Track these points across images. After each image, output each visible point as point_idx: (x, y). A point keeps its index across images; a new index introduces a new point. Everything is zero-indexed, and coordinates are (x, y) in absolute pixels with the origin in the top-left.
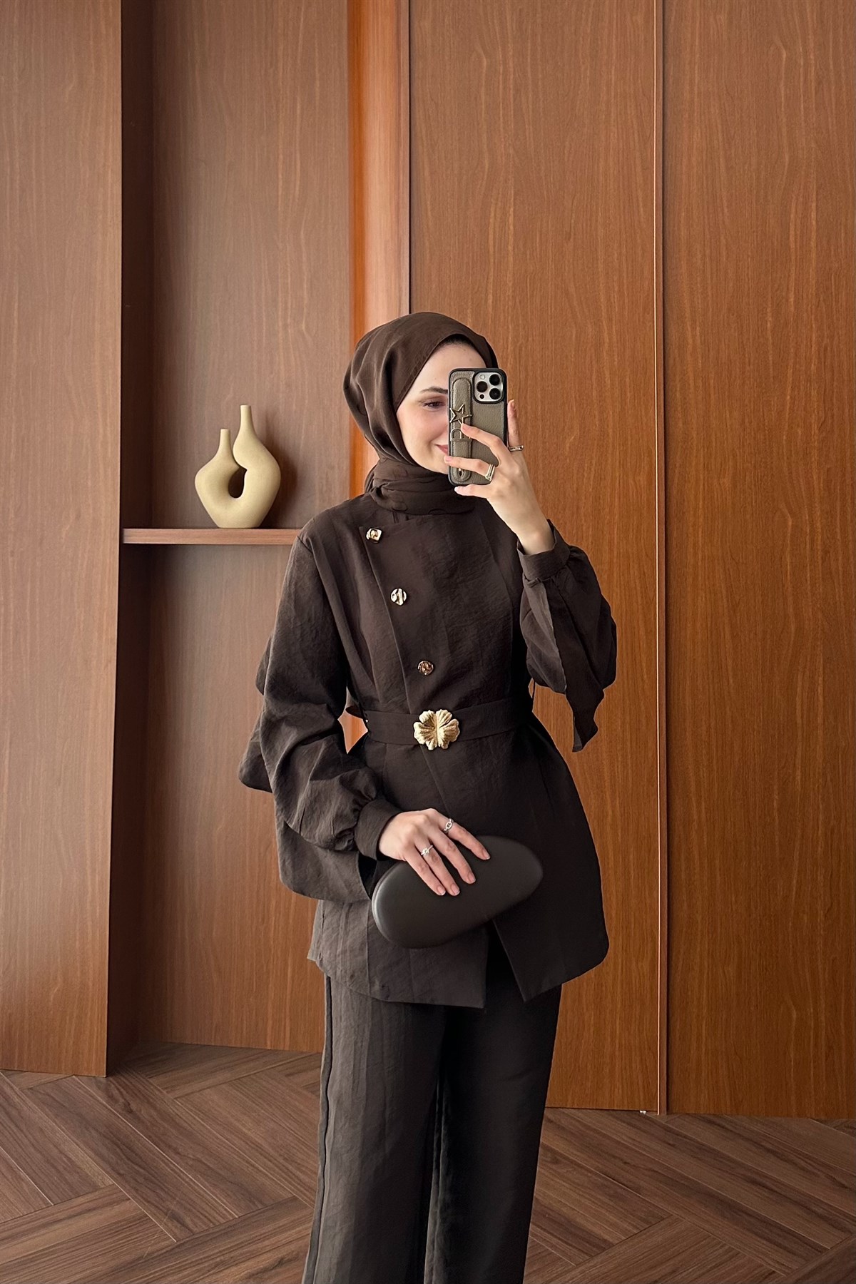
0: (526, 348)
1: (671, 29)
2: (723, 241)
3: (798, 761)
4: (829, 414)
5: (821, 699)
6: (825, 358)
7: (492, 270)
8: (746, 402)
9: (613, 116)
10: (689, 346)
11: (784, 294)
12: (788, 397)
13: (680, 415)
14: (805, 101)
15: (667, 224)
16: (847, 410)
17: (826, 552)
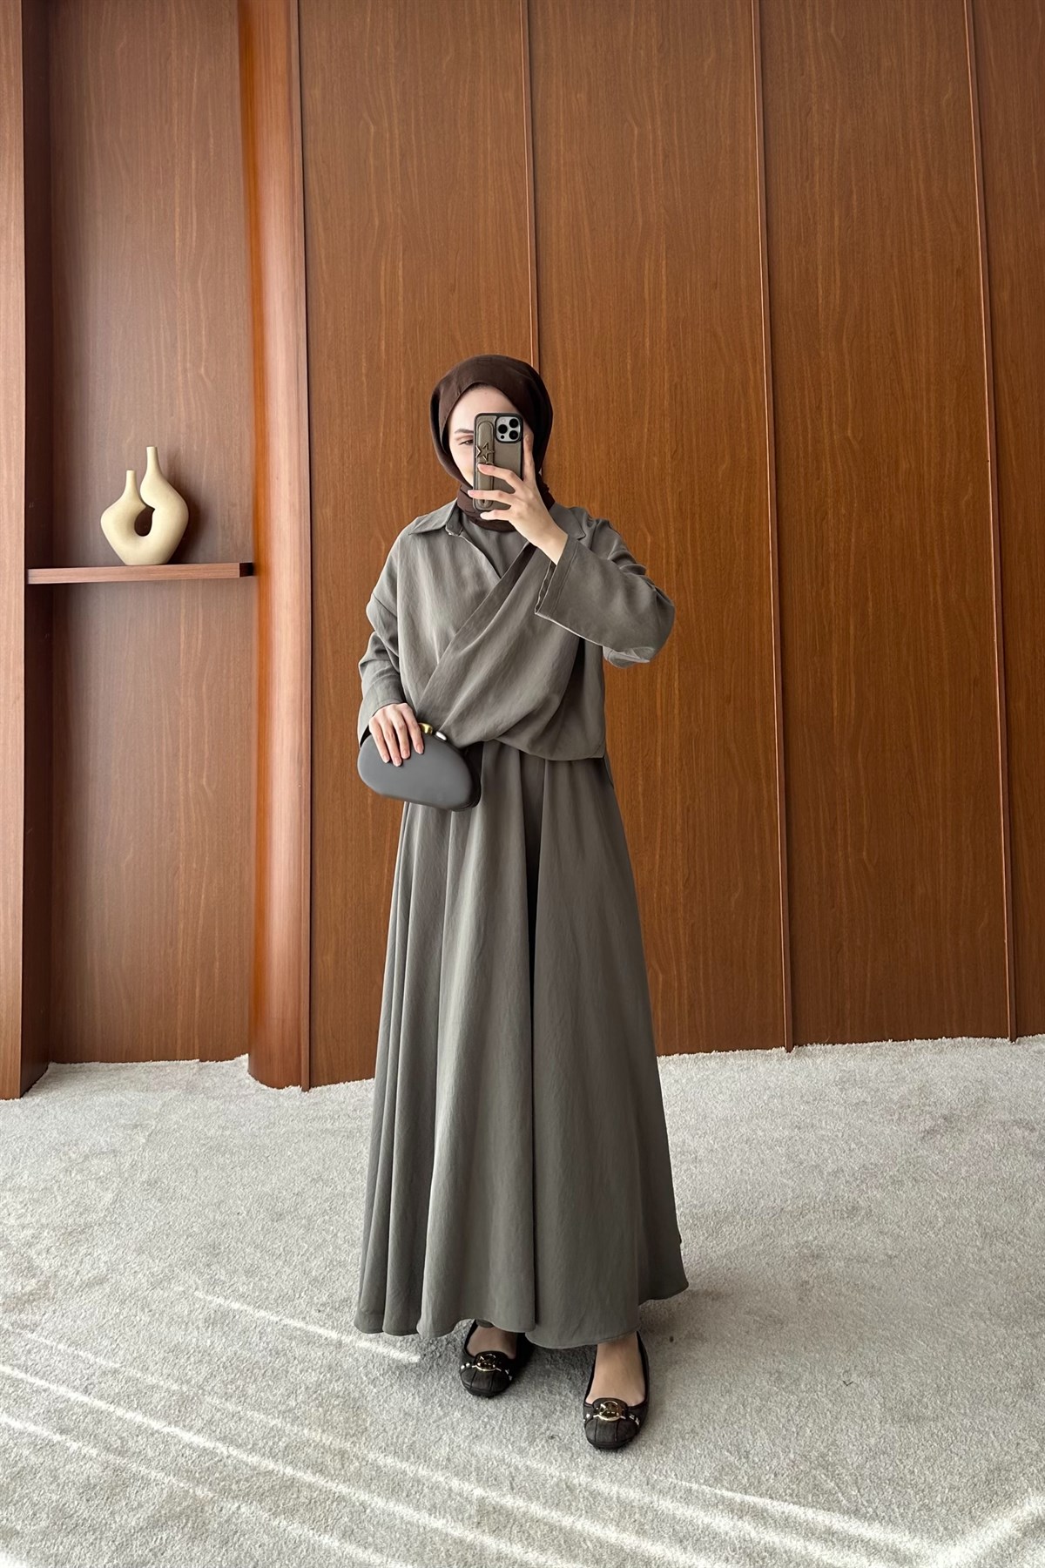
0: (417, 390)
1: (538, 106)
2: (589, 294)
3: (659, 749)
4: (680, 445)
5: (677, 692)
6: (676, 395)
7: (384, 318)
8: (611, 435)
9: (490, 181)
10: (562, 387)
11: (641, 339)
12: (646, 430)
13: (554, 448)
14: (654, 172)
15: (541, 279)
16: (694, 440)
17: (679, 565)
